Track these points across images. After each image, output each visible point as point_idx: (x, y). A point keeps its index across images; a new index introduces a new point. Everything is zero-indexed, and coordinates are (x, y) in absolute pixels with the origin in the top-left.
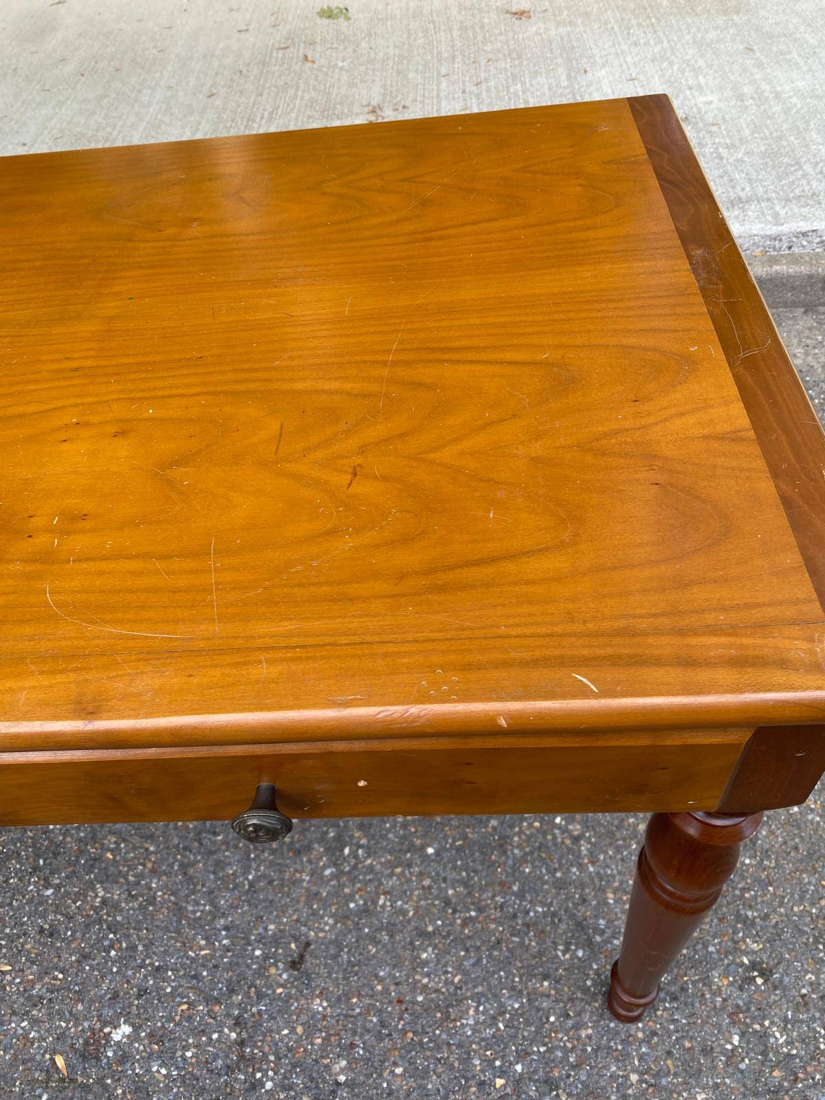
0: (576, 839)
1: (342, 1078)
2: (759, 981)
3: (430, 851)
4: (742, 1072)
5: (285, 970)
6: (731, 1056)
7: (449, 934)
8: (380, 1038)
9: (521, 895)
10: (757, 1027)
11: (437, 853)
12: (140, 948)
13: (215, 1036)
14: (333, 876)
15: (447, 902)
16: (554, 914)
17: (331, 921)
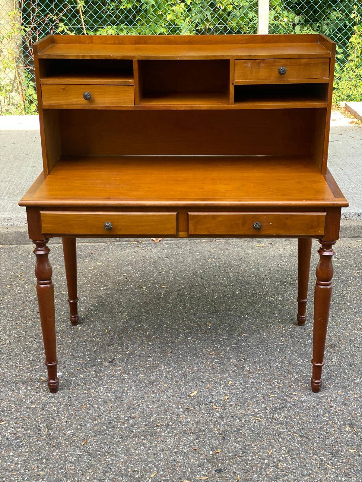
0: (195, 341)
1: (127, 378)
2: (243, 360)
3: (150, 344)
4: (236, 373)
5: (108, 363)
6: (234, 371)
7: (156, 356)
8: (136, 372)
9: (177, 350)
10: (241, 367)
11: (153, 345)
12: (62, 361)
13: (88, 373)
14: (120, 349)
15: (156, 352)
16: (187, 353)
17: (121, 355)
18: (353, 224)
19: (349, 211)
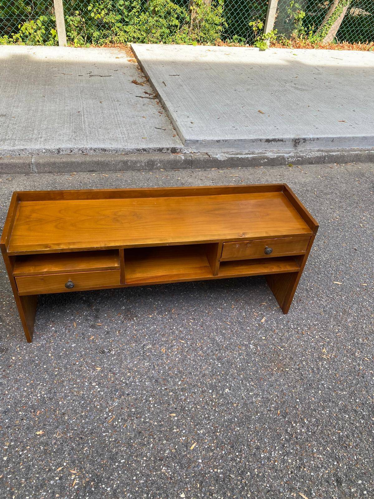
18: (88, 159)
19: (85, 147)
